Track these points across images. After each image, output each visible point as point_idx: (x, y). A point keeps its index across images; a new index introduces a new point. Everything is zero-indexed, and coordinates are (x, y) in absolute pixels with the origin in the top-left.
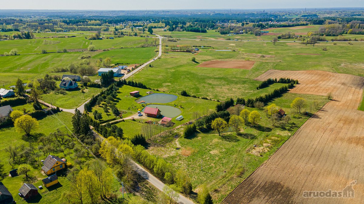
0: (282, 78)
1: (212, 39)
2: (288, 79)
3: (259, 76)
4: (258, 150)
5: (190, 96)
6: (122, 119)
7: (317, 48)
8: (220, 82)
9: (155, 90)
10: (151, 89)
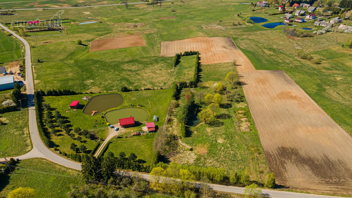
0: (186, 52)
1: (55, 6)
2: (190, 51)
3: (161, 52)
4: (244, 126)
5: (131, 90)
6: (105, 141)
7: (165, 9)
8: (136, 66)
9: (88, 93)
10: (82, 94)
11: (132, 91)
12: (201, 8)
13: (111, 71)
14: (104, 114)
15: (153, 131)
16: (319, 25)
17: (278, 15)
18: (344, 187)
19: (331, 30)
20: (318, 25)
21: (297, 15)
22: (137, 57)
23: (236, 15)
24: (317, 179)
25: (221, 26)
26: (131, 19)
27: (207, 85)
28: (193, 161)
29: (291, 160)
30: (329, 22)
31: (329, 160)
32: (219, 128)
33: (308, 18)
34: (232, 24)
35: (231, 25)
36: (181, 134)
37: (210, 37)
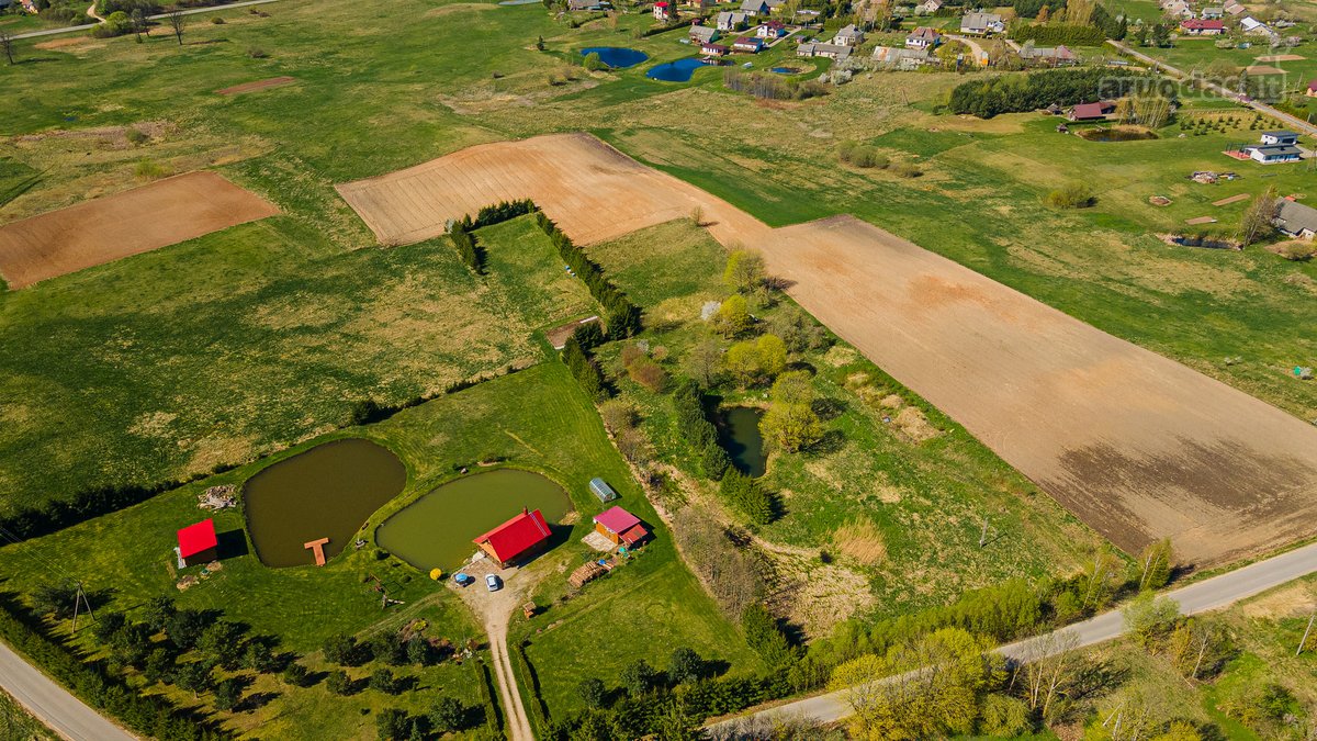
0: (484, 209)
3: (372, 227)
4: (913, 423)
5: (395, 407)
6: (494, 649)
7: (205, 51)
8: (316, 306)
9: (205, 476)
10: (177, 485)
11: (400, 410)
12: (360, 32)
13: (219, 354)
14: (371, 540)
15: (644, 538)
16: (813, 54)
17: (665, 35)
18: (1301, 512)
19: (860, 67)
20: (810, 55)
21: (725, 28)
22: (288, 268)
23: (532, 48)
24: (1230, 516)
25: (509, 93)
26: (84, 109)
27: (670, 317)
28: (870, 596)
29: (1123, 484)
30: (833, 43)
31: (1202, 450)
32: (842, 454)
33: (765, 35)
34: (545, 82)
35: (545, 87)
36: (744, 515)
37: (517, 140)
